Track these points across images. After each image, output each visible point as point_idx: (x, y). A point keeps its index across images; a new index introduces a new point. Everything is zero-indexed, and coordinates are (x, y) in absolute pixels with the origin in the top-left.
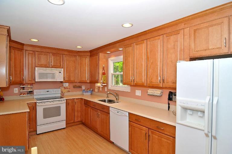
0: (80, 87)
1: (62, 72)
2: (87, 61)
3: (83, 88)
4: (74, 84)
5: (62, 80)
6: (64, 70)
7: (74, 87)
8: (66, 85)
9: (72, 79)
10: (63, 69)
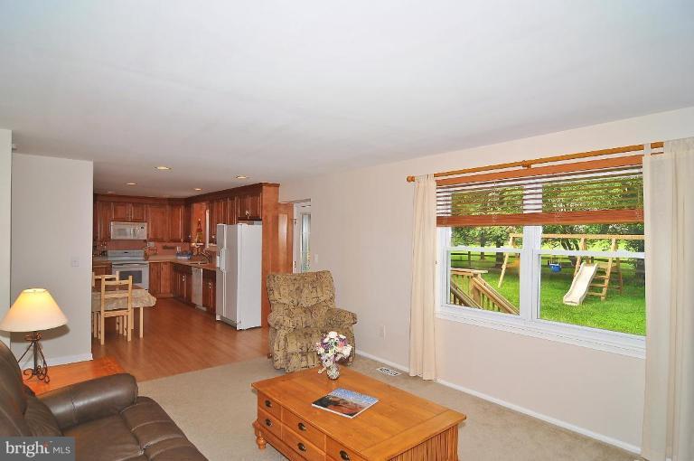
0: (174, 248)
1: (146, 228)
2: (181, 211)
3: (178, 249)
4: (164, 244)
5: (145, 238)
6: (148, 226)
7: (165, 248)
8: (152, 244)
9: (159, 237)
10: (146, 224)
